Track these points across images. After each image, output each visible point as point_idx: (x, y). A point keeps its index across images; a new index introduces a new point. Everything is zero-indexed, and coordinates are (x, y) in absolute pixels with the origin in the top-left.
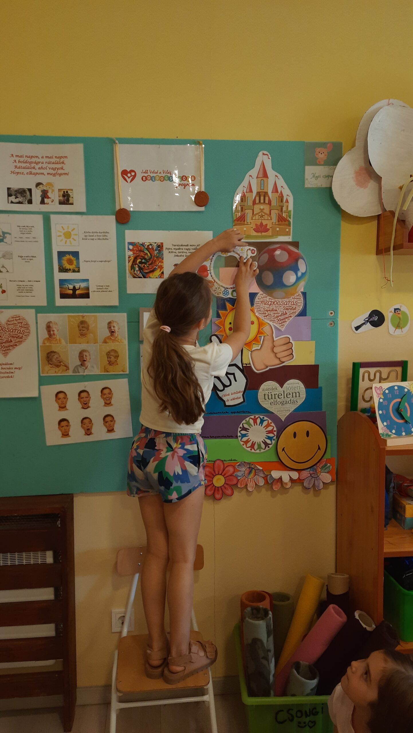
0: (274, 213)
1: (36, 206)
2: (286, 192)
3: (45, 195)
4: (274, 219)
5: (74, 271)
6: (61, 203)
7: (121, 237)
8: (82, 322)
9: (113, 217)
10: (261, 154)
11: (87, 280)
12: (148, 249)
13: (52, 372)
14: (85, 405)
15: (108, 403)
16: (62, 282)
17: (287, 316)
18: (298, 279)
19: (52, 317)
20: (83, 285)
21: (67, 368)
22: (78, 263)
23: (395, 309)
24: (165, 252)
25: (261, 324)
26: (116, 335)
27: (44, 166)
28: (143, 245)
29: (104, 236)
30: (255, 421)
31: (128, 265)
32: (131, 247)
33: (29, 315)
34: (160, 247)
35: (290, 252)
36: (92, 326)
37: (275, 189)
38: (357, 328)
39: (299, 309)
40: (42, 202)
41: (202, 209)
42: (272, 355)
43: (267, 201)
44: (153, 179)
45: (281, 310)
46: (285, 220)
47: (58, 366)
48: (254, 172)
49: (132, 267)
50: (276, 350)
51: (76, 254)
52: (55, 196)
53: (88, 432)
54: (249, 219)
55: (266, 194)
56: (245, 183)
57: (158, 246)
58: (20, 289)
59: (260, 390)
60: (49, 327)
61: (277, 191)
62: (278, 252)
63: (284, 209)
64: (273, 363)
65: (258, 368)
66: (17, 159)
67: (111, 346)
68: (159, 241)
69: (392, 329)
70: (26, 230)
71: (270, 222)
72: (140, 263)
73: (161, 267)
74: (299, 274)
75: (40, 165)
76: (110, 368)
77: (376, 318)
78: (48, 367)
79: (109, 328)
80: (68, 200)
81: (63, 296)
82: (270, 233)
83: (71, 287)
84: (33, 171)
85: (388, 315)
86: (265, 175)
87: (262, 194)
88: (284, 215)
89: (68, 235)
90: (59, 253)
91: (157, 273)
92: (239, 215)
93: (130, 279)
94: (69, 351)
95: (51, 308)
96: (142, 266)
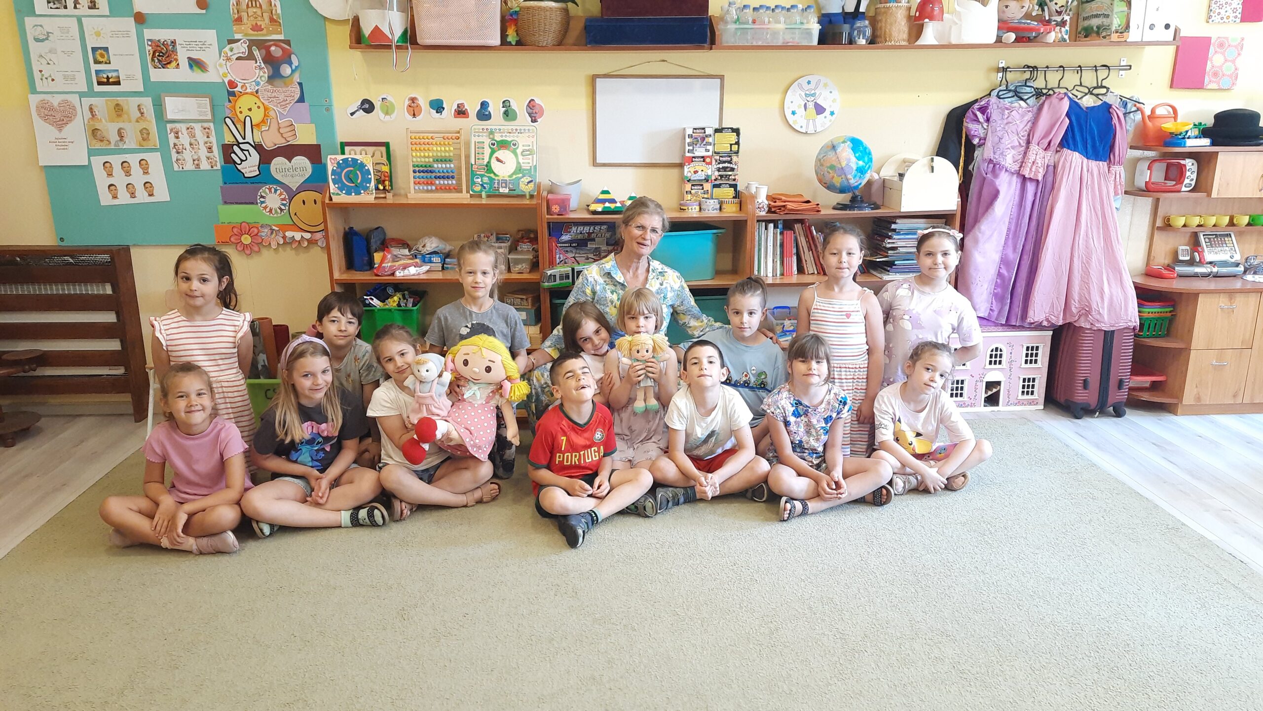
0: (266, 15)
1: (70, 10)
3: (76, 2)
4: (267, 20)
5: (106, 63)
6: (90, 8)
7: (140, 36)
8: (117, 105)
9: (132, 19)
11: (118, 70)
12: (163, 44)
13: (98, 145)
14: (128, 173)
15: (146, 173)
16: (97, 72)
17: (287, 102)
18: (293, 71)
19: (93, 101)
20: (114, 74)
21: (110, 143)
22: (109, 57)
23: (383, 99)
24: (178, 47)
25: (266, 109)
26: (145, 115)
28: (159, 41)
29: (126, 34)
30: (270, 189)
31: (149, 58)
32: (150, 43)
33: (74, 99)
34: (174, 43)
35: (283, 49)
36: (125, 108)
38: (352, 114)
39: (297, 96)
40: (75, 7)
41: (204, 11)
42: (279, 135)
43: (258, 5)
45: (282, 97)
46: (276, 21)
47: (102, 141)
49: (153, 60)
50: (282, 131)
51: (106, 49)
52: (84, 2)
53: (133, 195)
54: (245, 20)
57: (172, 42)
58: (66, 78)
59: (272, 164)
60: (91, 109)
62: (273, 48)
63: (274, 12)
64: (281, 142)
65: (269, 145)
67: (143, 125)
68: (172, 38)
69: (382, 115)
70: (64, 30)
71: (264, 23)
72: (159, 56)
73: (176, 60)
74: (294, 67)
76: (144, 143)
77: (367, 106)
78: (94, 141)
79: (139, 110)
80: (95, 5)
81: (100, 83)
82: (264, 32)
83: (105, 76)
85: (377, 104)
88: (275, 17)
89: (98, 34)
90: (92, 48)
91: (174, 64)
92: (236, 16)
93: (152, 70)
94: (110, 129)
95: (91, 93)
96: (160, 58)
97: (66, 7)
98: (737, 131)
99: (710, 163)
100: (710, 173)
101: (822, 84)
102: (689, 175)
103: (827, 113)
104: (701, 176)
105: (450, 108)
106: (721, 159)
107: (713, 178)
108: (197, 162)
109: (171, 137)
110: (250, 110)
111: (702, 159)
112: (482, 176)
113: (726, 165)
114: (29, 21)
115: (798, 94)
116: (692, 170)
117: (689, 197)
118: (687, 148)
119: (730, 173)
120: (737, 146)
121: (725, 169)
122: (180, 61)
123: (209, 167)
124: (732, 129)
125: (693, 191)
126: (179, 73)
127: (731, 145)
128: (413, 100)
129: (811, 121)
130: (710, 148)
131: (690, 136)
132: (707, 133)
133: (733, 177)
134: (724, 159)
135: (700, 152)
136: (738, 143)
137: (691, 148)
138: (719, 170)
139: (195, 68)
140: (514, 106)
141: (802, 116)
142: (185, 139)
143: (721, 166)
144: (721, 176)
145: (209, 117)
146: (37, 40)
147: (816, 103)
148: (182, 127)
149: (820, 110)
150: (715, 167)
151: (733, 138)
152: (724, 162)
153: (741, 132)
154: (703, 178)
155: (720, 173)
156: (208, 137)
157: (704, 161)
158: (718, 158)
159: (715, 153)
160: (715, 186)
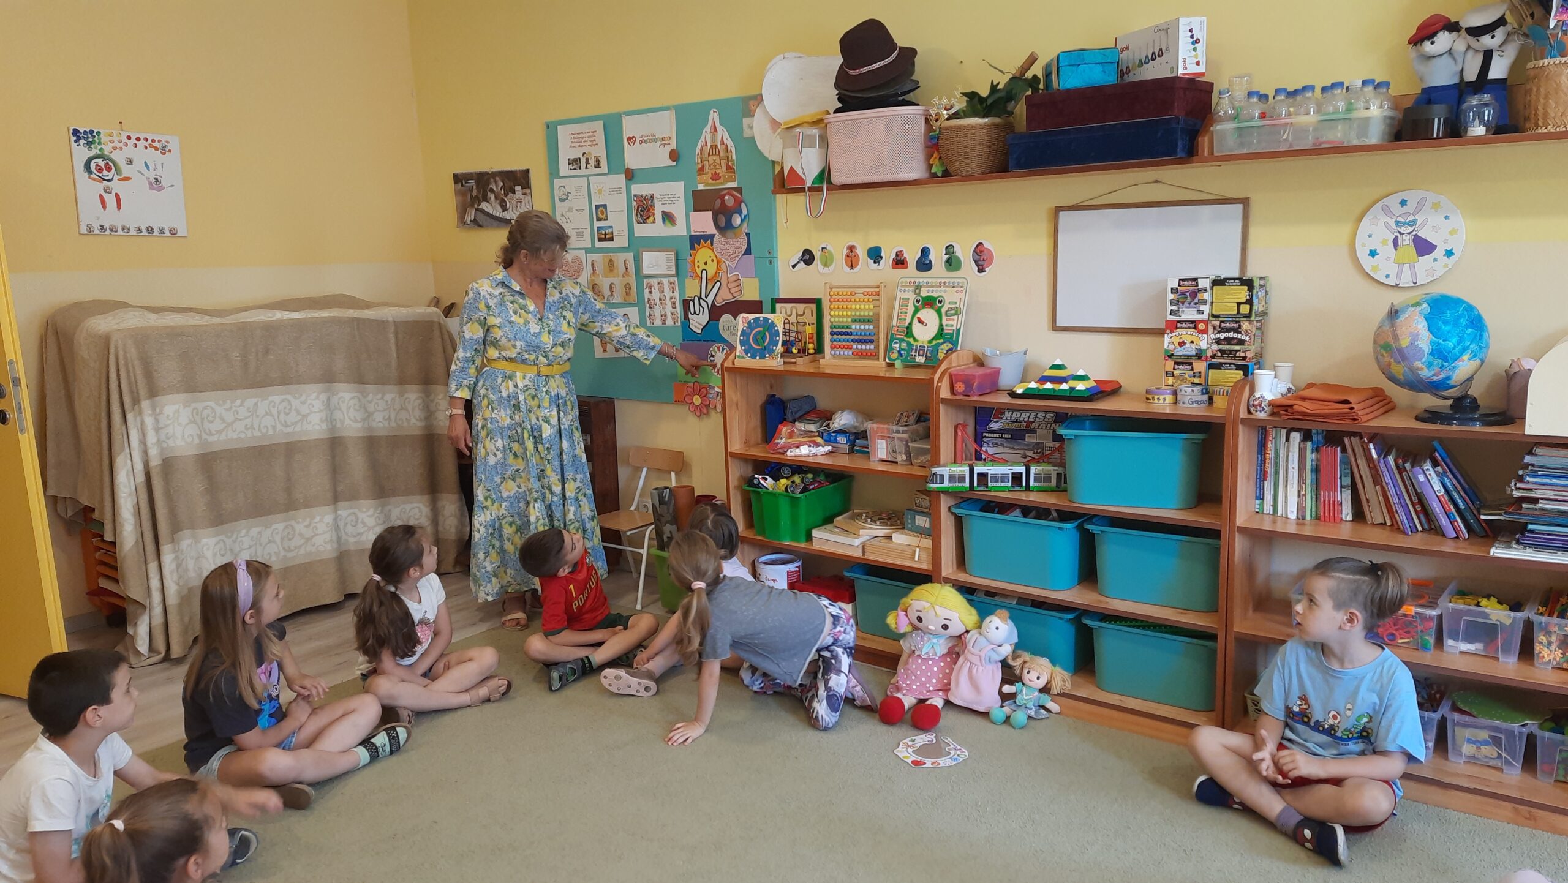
0: (723, 163)
1: (583, 171)
2: (730, 143)
3: (587, 162)
4: (724, 168)
5: (605, 220)
6: (595, 167)
7: (629, 191)
8: (610, 260)
9: (623, 176)
10: (712, 112)
11: (612, 227)
12: (645, 199)
16: (598, 229)
17: (736, 255)
18: (742, 221)
19: (595, 256)
20: (610, 230)
21: (603, 297)
22: (606, 213)
23: (823, 248)
24: (656, 201)
25: (718, 262)
26: (629, 271)
27: (586, 139)
28: (642, 196)
29: (619, 191)
30: (718, 348)
31: (634, 213)
32: (635, 198)
33: (583, 255)
34: (652, 197)
35: (735, 197)
36: (616, 263)
37: (722, 142)
38: (794, 266)
39: (744, 248)
40: (586, 168)
41: (675, 163)
42: (728, 291)
43: (717, 153)
44: (645, 142)
45: (732, 249)
46: (731, 168)
47: (598, 295)
48: (708, 128)
49: (637, 215)
50: (730, 286)
51: (605, 206)
52: (592, 162)
54: (707, 170)
55: (716, 146)
56: (702, 139)
58: (578, 235)
59: (720, 321)
60: (593, 264)
61: (723, 144)
62: (727, 197)
63: (730, 159)
64: (729, 298)
65: (718, 302)
66: (572, 136)
67: (626, 280)
68: (651, 193)
69: (821, 267)
70: (579, 189)
71: (721, 172)
72: (641, 211)
73: (654, 214)
74: (743, 217)
75: (584, 139)
76: (627, 298)
77: (807, 257)
79: (625, 265)
80: (598, 165)
81: (600, 240)
82: (721, 180)
83: (603, 232)
84: (581, 144)
85: (817, 255)
86: (716, 131)
87: (714, 147)
88: (730, 164)
89: (600, 192)
90: (596, 206)
91: (651, 219)
92: (700, 166)
93: (636, 225)
94: (604, 283)
95: (593, 250)
96: (642, 213)
97: (580, 168)
98: (1249, 283)
99: (1205, 332)
100: (1204, 346)
102: (1171, 347)
103: (1439, 253)
104: (1190, 349)
105: (888, 256)
106: (1223, 325)
107: (1209, 354)
108: (663, 316)
109: (647, 291)
110: (706, 263)
111: (1192, 325)
112: (901, 340)
113: (1231, 335)
114: (558, 182)
115: (1381, 224)
116: (1176, 340)
117: (1169, 380)
118: (1169, 308)
119: (1237, 348)
120: (1248, 307)
121: (1228, 341)
122: (656, 216)
123: (672, 324)
124: (1241, 279)
126: (654, 229)
127: (1239, 304)
128: (851, 248)
129: (1406, 266)
130: (1205, 308)
131: (1174, 291)
132: (1200, 286)
133: (1242, 355)
134: (1228, 325)
135: (1189, 314)
136: (1250, 302)
137: (1175, 308)
138: (1218, 342)
139: (667, 222)
140: (959, 252)
141: (1388, 259)
142: (656, 295)
143: (1222, 336)
144: (1222, 351)
145: (674, 272)
146: (562, 200)
148: (654, 281)
150: (1213, 336)
151: (1242, 293)
152: (1228, 330)
153: (1256, 284)
154: (1194, 353)
155: (1221, 347)
156: (673, 292)
157: (1195, 328)
158: (1218, 323)
159: (1213, 316)
160: (1212, 366)
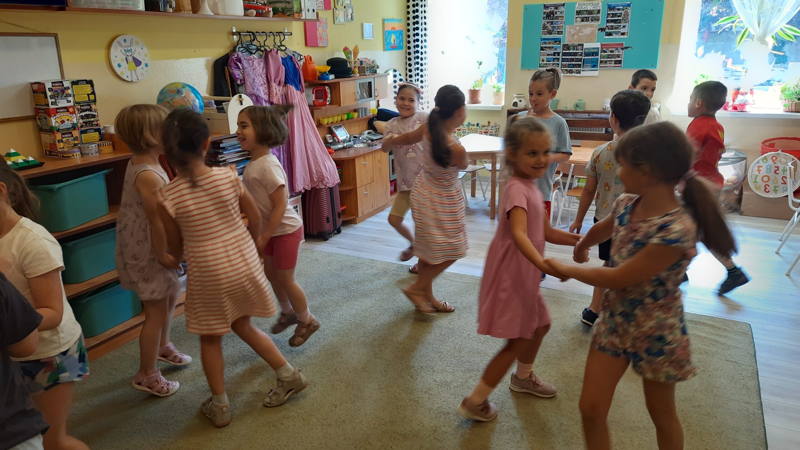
98: (90, 82)
99: (74, 113)
100: (75, 122)
101: (134, 42)
102: (57, 125)
103: (143, 65)
104: (68, 125)
106: (82, 108)
107: (79, 125)
111: (65, 110)
113: (88, 113)
115: (119, 51)
116: (59, 120)
117: (62, 145)
118: (50, 101)
119: (92, 119)
120: (93, 96)
121: (87, 116)
124: (86, 80)
125: (63, 139)
127: (88, 95)
129: (133, 71)
130: (71, 99)
131: (50, 90)
132: (65, 86)
133: (96, 123)
134: (85, 107)
135: (62, 103)
136: (93, 93)
137: (53, 100)
138: (82, 117)
141: (126, 68)
143: (83, 114)
144: (85, 123)
147: (133, 57)
149: (138, 63)
150: (79, 115)
151: (88, 89)
152: (86, 110)
153: (95, 83)
154: (71, 126)
155: (84, 120)
157: (68, 111)
158: (79, 107)
159: (76, 103)
160: (82, 132)
